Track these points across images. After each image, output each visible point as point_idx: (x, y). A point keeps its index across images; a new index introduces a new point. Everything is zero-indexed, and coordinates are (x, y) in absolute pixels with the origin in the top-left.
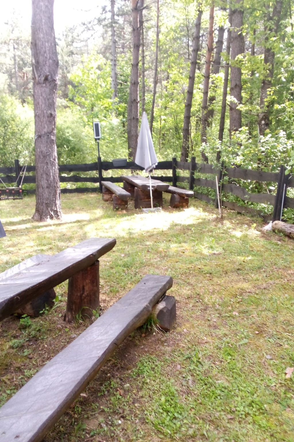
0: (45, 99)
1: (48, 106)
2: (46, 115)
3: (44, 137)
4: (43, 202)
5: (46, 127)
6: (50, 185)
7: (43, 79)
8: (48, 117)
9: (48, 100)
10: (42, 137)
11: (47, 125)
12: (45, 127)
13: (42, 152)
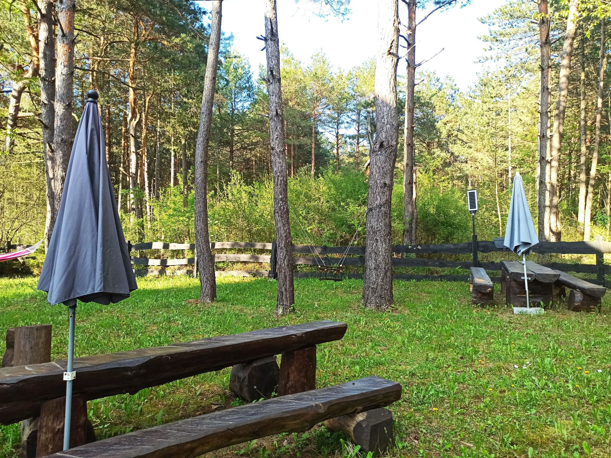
0: (379, 169)
1: (383, 176)
2: (379, 185)
3: (375, 210)
4: (369, 286)
5: (379, 198)
6: (378, 266)
7: (378, 146)
8: (381, 187)
9: (383, 168)
10: (373, 211)
11: (380, 197)
12: (377, 199)
13: (372, 227)
